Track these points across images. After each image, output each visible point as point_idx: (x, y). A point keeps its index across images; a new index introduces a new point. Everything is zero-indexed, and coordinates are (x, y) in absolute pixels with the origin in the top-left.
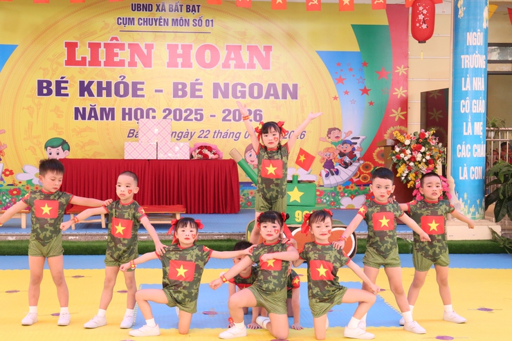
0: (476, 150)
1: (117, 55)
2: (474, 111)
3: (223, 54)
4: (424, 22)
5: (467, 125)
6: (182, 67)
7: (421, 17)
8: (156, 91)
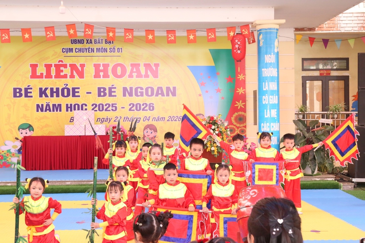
0: (273, 127)
1: (62, 71)
2: (271, 103)
3: (129, 69)
4: (239, 49)
5: (267, 111)
6: (103, 77)
7: (237, 46)
8: (87, 93)
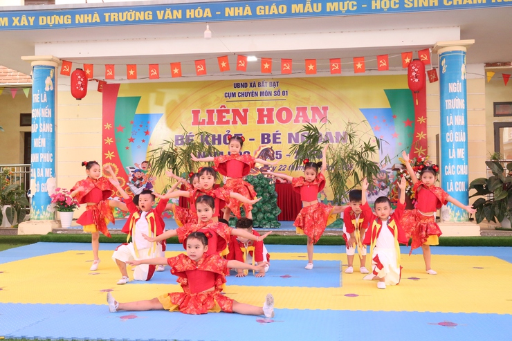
0: (459, 170)
1: (224, 117)
2: (457, 141)
3: (295, 113)
4: (416, 77)
5: (451, 151)
6: (267, 123)
7: (414, 74)
8: (250, 140)
